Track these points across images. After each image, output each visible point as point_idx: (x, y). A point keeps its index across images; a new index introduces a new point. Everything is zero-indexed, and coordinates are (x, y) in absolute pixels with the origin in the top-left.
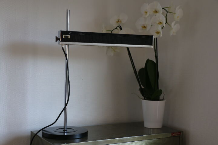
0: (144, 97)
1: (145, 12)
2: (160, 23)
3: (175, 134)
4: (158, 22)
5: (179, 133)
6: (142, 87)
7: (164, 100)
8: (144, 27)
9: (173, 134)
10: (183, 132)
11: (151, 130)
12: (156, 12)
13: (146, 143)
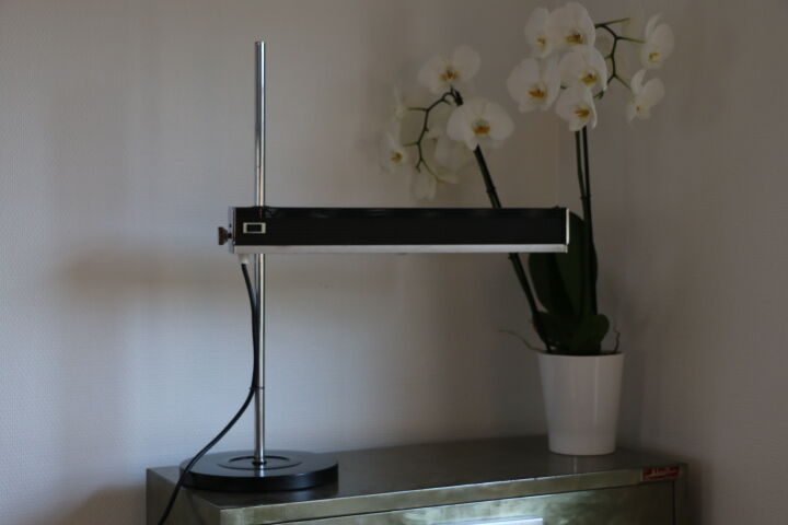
0: (548, 345)
1: (540, 40)
2: (590, 78)
3: (658, 474)
4: (581, 76)
5: (671, 469)
6: (541, 308)
7: (619, 353)
8: (538, 94)
9: (650, 472)
10: (685, 465)
11: (575, 460)
12: (577, 38)
13: (549, 505)
